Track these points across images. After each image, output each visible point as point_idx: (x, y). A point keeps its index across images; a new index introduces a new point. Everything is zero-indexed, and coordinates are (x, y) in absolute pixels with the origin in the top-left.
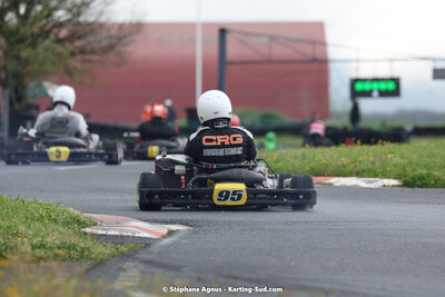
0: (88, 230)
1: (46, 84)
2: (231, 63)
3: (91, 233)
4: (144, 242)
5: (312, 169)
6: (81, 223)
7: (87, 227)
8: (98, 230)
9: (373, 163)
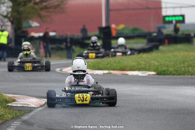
1: (31, 22)
3: (11, 106)
4: (30, 109)
5: (121, 68)
6: (7, 102)
7: (10, 103)
8: (14, 104)
9: (146, 65)
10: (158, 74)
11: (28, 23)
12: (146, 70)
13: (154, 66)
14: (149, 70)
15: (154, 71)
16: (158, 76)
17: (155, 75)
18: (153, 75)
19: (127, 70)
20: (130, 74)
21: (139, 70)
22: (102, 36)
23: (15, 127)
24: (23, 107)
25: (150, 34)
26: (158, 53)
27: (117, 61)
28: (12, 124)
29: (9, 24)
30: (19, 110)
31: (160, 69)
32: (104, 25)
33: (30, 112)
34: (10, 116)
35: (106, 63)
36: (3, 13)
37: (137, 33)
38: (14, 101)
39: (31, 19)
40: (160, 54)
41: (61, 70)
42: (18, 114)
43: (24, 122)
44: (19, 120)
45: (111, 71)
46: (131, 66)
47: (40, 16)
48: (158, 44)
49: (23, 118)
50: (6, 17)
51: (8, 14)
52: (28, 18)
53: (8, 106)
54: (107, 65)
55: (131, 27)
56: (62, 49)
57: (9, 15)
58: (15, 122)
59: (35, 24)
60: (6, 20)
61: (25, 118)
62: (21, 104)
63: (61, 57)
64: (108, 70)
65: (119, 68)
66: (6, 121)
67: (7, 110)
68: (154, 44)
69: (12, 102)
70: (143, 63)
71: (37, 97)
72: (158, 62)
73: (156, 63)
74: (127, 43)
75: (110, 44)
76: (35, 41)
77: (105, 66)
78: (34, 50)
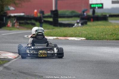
1: (9, 7)
4: (9, 60)
5: (64, 35)
9: (79, 33)
10: (87, 39)
11: (8, 7)
12: (79, 37)
13: (85, 34)
14: (81, 37)
15: (84, 38)
16: (87, 40)
17: (85, 40)
18: (84, 40)
19: (68, 37)
20: (70, 39)
21: (75, 36)
22: (53, 16)
27: (62, 31)
30: (2, 60)
31: (88, 36)
32: (54, 9)
33: (8, 62)
35: (55, 32)
37: (74, 14)
39: (9, 5)
40: (88, 27)
41: (28, 36)
42: (1, 63)
43: (5, 68)
44: (2, 66)
45: (58, 37)
46: (71, 34)
47: (15, 3)
48: (86, 21)
49: (4, 65)
54: (56, 33)
55: (70, 11)
56: (28, 24)
59: (12, 8)
61: (6, 65)
62: (3, 57)
64: (56, 36)
65: (63, 35)
68: (84, 21)
70: (78, 32)
71: (13, 53)
72: (87, 32)
73: (86, 33)
74: (68, 20)
75: (58, 21)
76: (12, 18)
77: (55, 34)
78: (11, 24)
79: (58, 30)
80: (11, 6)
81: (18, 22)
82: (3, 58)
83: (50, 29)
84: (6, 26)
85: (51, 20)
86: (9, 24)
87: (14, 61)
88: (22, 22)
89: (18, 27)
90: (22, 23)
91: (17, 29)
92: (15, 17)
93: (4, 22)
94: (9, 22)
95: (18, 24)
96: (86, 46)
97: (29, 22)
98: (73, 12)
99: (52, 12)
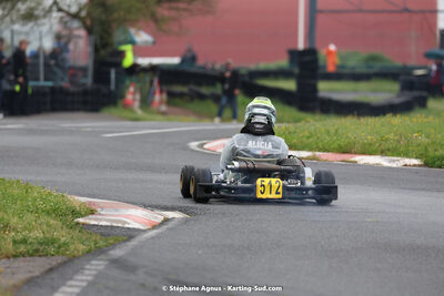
0: (81, 220)
1: (132, 31)
2: (321, 12)
3: (83, 224)
4: (130, 234)
5: (340, 147)
6: (76, 214)
7: (82, 216)
8: (91, 221)
9: (399, 141)
10: (426, 164)
11: (126, 32)
12: (399, 155)
13: (419, 145)
14: (407, 155)
15: (416, 158)
16: (426, 169)
17: (420, 166)
18: (415, 165)
19: (356, 153)
20: (361, 162)
21: (383, 153)
22: (296, 70)
23: (94, 272)
24: (112, 227)
25: (407, 71)
26: (426, 117)
27: (332, 131)
28: (88, 267)
29: (82, 33)
30: (102, 234)
31: (431, 153)
32: (301, 46)
33: (125, 241)
34: (82, 247)
35: (306, 134)
36: (69, 6)
37: (377, 67)
38: (92, 212)
39: (134, 23)
40: (431, 118)
41: (201, 146)
42: (101, 243)
43: (115, 262)
44: (102, 257)
45: (318, 153)
46: (365, 144)
47: (155, 19)
48: (425, 94)
49: (112, 252)
50: (75, 16)
51: (80, 10)
52: (126, 22)
53: (78, 223)
54: (308, 138)
55: (364, 53)
56: (202, 97)
57: (83, 14)
58: (93, 262)
59: (143, 37)
60: (76, 24)
61: (117, 252)
62: (108, 220)
63: (201, 116)
64: (310, 150)
65: (335, 145)
66: (72, 259)
67: (76, 233)
68: (416, 93)
69: (86, 215)
70: (392, 136)
71: (145, 206)
72: (428, 137)
73: (423, 139)
74: (355, 91)
75: (315, 90)
76: (142, 75)
77: (304, 139)
78: (138, 97)
79: (318, 125)
80: (139, 29)
81: (165, 88)
82: (108, 224)
83: (288, 122)
84: (120, 103)
85: (290, 85)
86: (129, 97)
87: (148, 240)
88: (178, 89)
89: (164, 108)
90: (181, 95)
91: (160, 117)
92: (153, 69)
93: (113, 87)
94: (132, 89)
95: (164, 96)
96: (423, 189)
97: (205, 90)
98: (374, 59)
99: (294, 55)
